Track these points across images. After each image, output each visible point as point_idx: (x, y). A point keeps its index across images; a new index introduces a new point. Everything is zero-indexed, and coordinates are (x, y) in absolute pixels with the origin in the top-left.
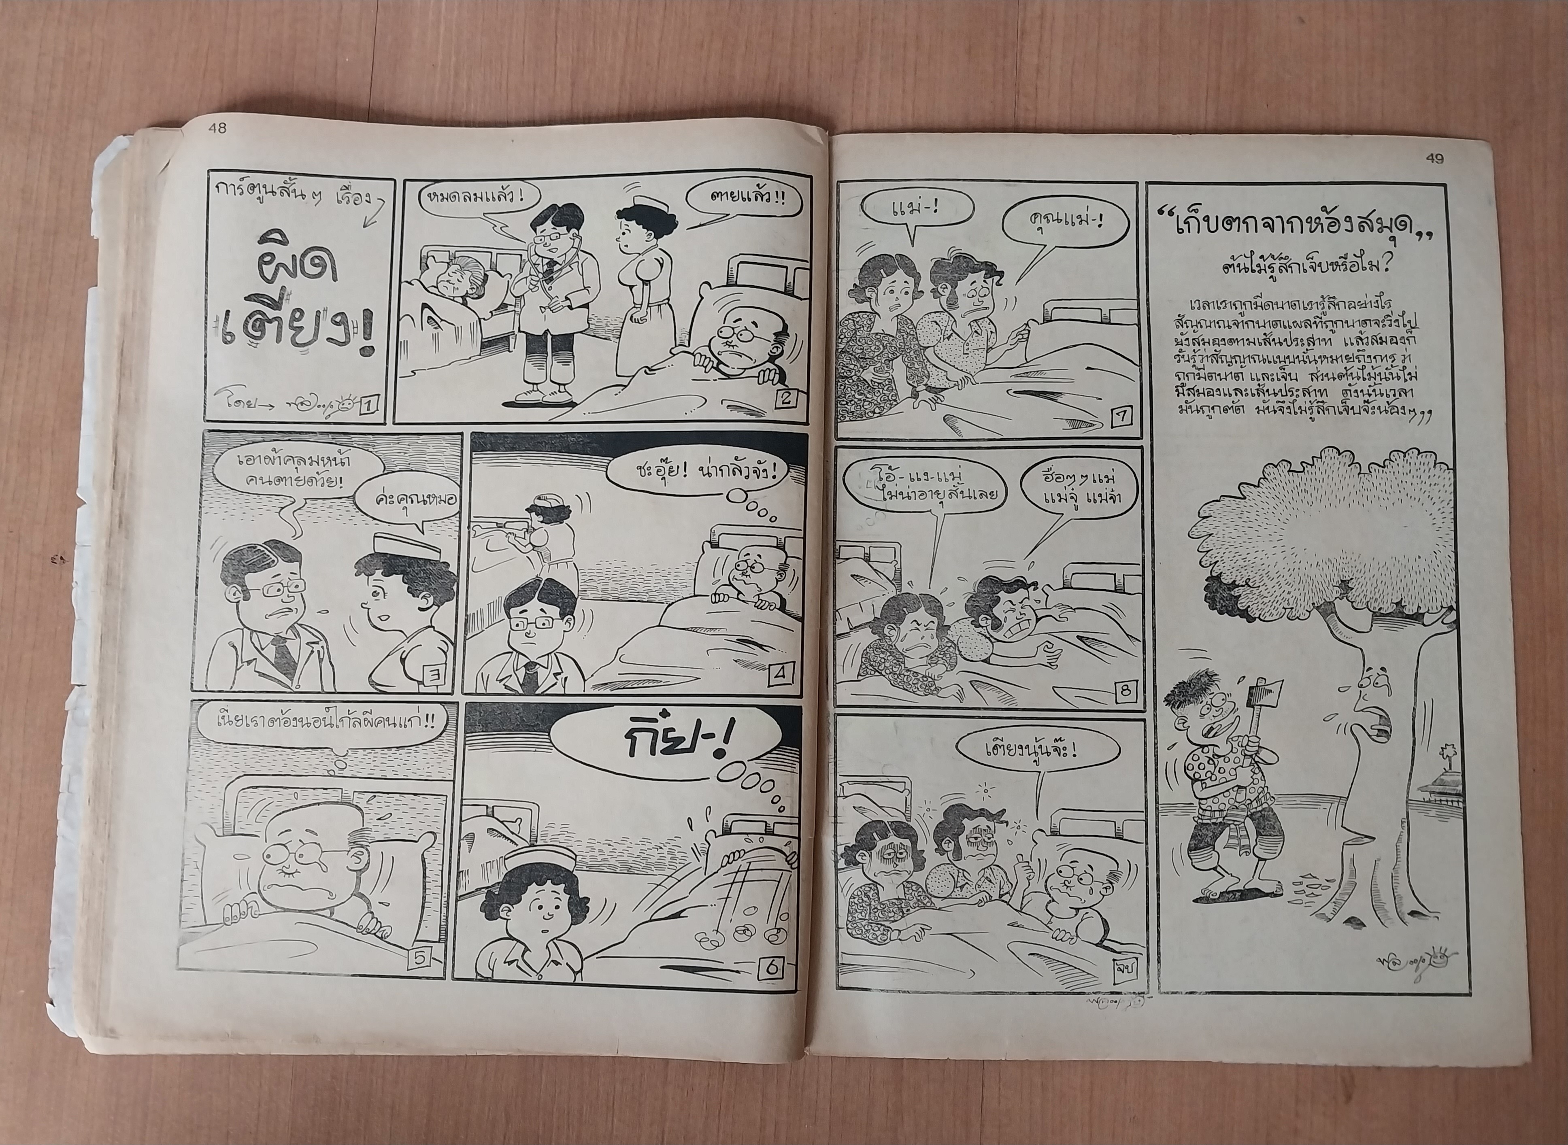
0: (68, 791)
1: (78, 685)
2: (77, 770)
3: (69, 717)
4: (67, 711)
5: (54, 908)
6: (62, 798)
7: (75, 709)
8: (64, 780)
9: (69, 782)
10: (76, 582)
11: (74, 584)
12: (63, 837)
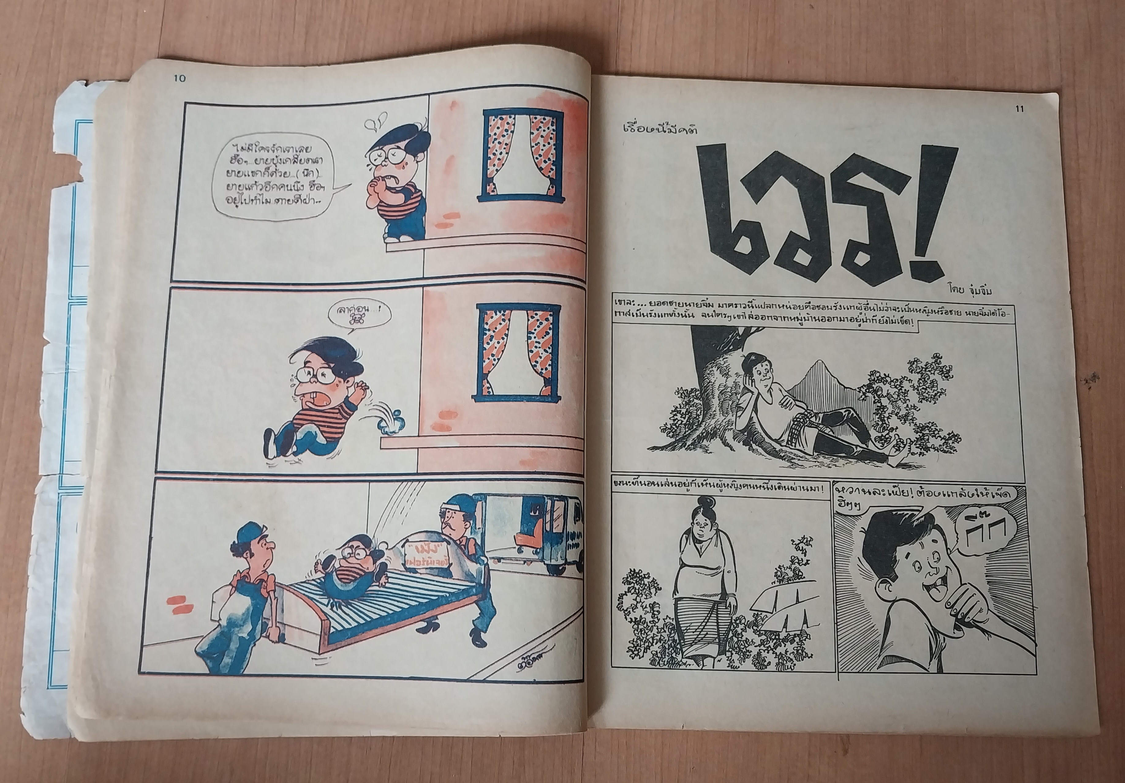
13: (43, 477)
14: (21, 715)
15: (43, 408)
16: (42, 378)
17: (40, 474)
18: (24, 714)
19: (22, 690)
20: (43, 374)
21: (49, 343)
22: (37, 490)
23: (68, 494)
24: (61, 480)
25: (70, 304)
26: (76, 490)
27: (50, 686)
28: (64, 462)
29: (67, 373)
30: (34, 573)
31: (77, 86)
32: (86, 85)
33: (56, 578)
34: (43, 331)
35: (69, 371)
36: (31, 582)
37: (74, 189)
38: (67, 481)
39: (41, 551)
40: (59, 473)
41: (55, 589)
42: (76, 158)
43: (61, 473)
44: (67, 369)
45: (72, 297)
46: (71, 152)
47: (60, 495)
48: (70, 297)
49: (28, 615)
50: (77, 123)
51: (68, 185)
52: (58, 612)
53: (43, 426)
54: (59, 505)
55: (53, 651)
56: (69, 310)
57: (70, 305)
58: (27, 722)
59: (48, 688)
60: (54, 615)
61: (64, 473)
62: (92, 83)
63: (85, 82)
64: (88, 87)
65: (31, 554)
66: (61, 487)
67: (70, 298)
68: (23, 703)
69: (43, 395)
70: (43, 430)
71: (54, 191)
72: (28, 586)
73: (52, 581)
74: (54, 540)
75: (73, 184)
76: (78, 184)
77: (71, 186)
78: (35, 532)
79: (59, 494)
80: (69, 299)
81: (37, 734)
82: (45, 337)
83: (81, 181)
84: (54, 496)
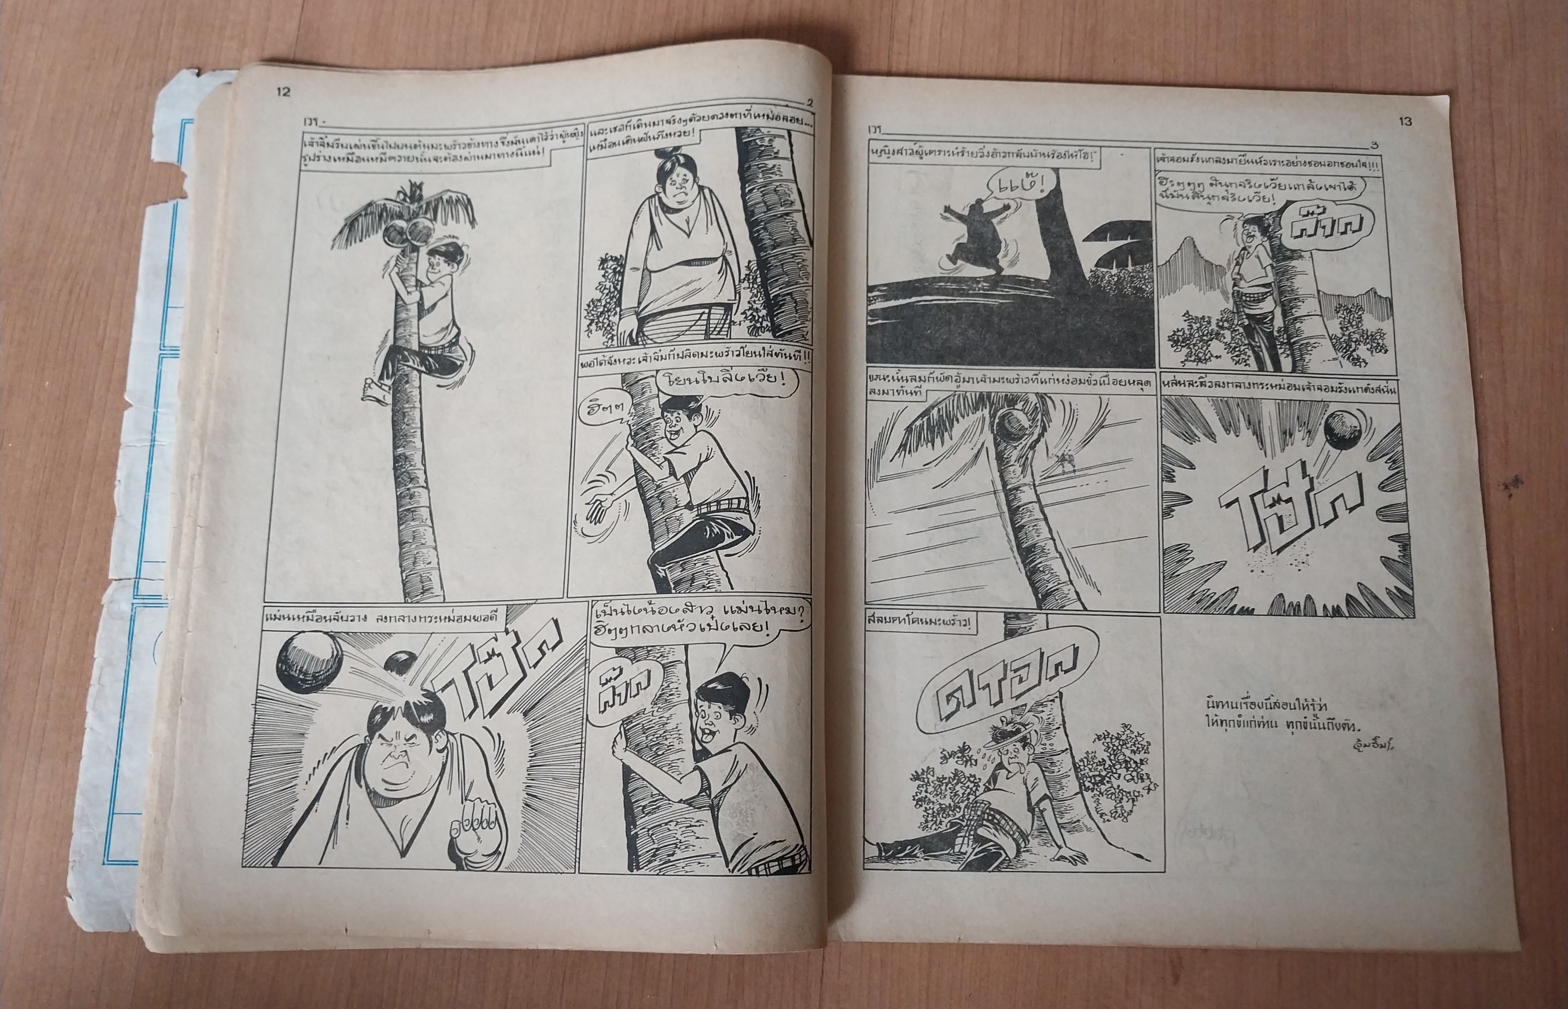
0: (99, 684)
1: (116, 580)
2: (109, 663)
3: (105, 610)
4: (103, 606)
5: (79, 800)
6: (92, 691)
7: (111, 603)
8: (95, 672)
9: (101, 675)
10: (119, 481)
11: (117, 483)
12: (91, 729)
13: (114, 582)
14: (68, 899)
15: (119, 492)
16: (121, 452)
17: (110, 577)
18: (71, 897)
19: (71, 864)
20: (121, 447)
21: (130, 405)
22: (105, 599)
23: (145, 606)
24: (136, 587)
25: (162, 356)
26: (155, 601)
27: (107, 861)
28: (143, 563)
29: (152, 446)
30: (94, 709)
31: (186, 76)
32: (198, 75)
33: (122, 716)
34: (125, 390)
35: (156, 443)
36: (90, 720)
37: (175, 208)
38: (145, 588)
39: (105, 679)
40: (135, 576)
41: (120, 731)
42: (179, 168)
43: (138, 578)
44: (153, 440)
45: (164, 347)
46: (173, 159)
47: (135, 605)
48: (162, 346)
49: (83, 764)
50: (184, 123)
51: (166, 202)
52: (123, 762)
53: (118, 514)
54: (132, 619)
55: (113, 814)
56: (160, 363)
57: (161, 358)
58: (75, 908)
59: (104, 864)
60: (117, 765)
61: (141, 577)
62: (205, 72)
63: (197, 71)
64: (202, 77)
65: (91, 683)
66: (137, 595)
67: (162, 348)
68: (71, 882)
69: (120, 474)
70: (117, 520)
71: (150, 210)
72: (86, 726)
73: (117, 719)
74: (124, 666)
75: (174, 202)
76: (181, 201)
77: (171, 204)
78: (99, 653)
79: (133, 604)
80: (160, 349)
81: (86, 924)
82: (127, 398)
83: (184, 197)
84: (126, 608)
